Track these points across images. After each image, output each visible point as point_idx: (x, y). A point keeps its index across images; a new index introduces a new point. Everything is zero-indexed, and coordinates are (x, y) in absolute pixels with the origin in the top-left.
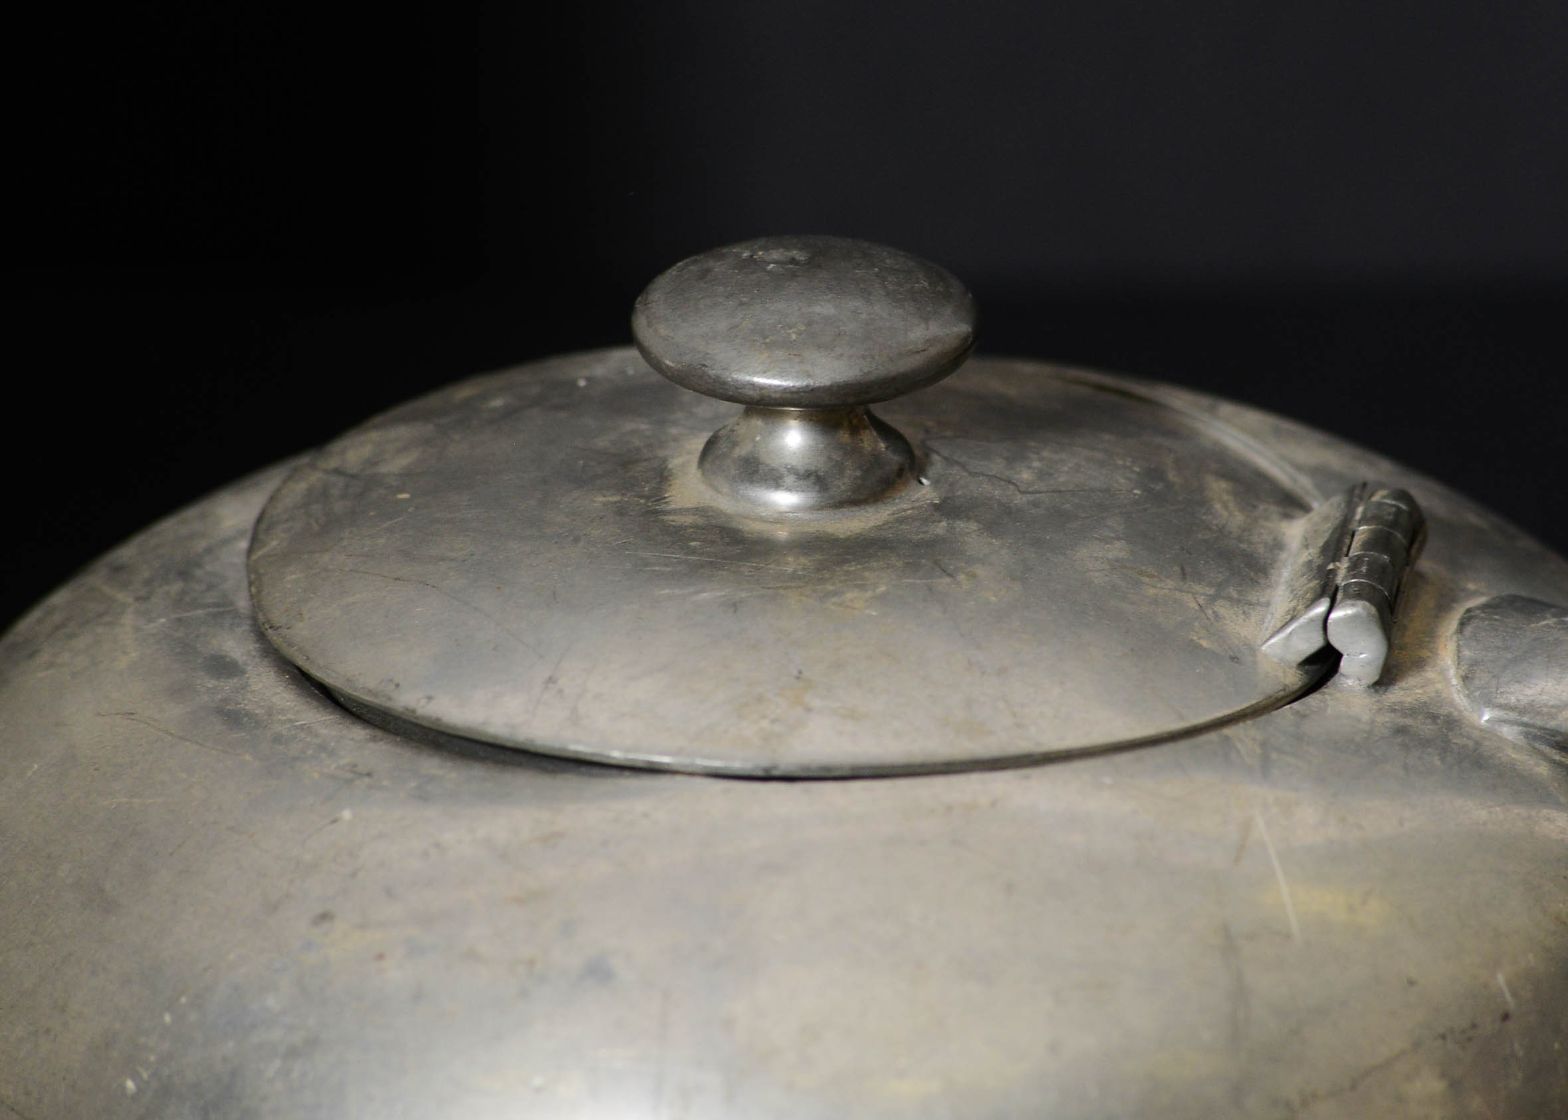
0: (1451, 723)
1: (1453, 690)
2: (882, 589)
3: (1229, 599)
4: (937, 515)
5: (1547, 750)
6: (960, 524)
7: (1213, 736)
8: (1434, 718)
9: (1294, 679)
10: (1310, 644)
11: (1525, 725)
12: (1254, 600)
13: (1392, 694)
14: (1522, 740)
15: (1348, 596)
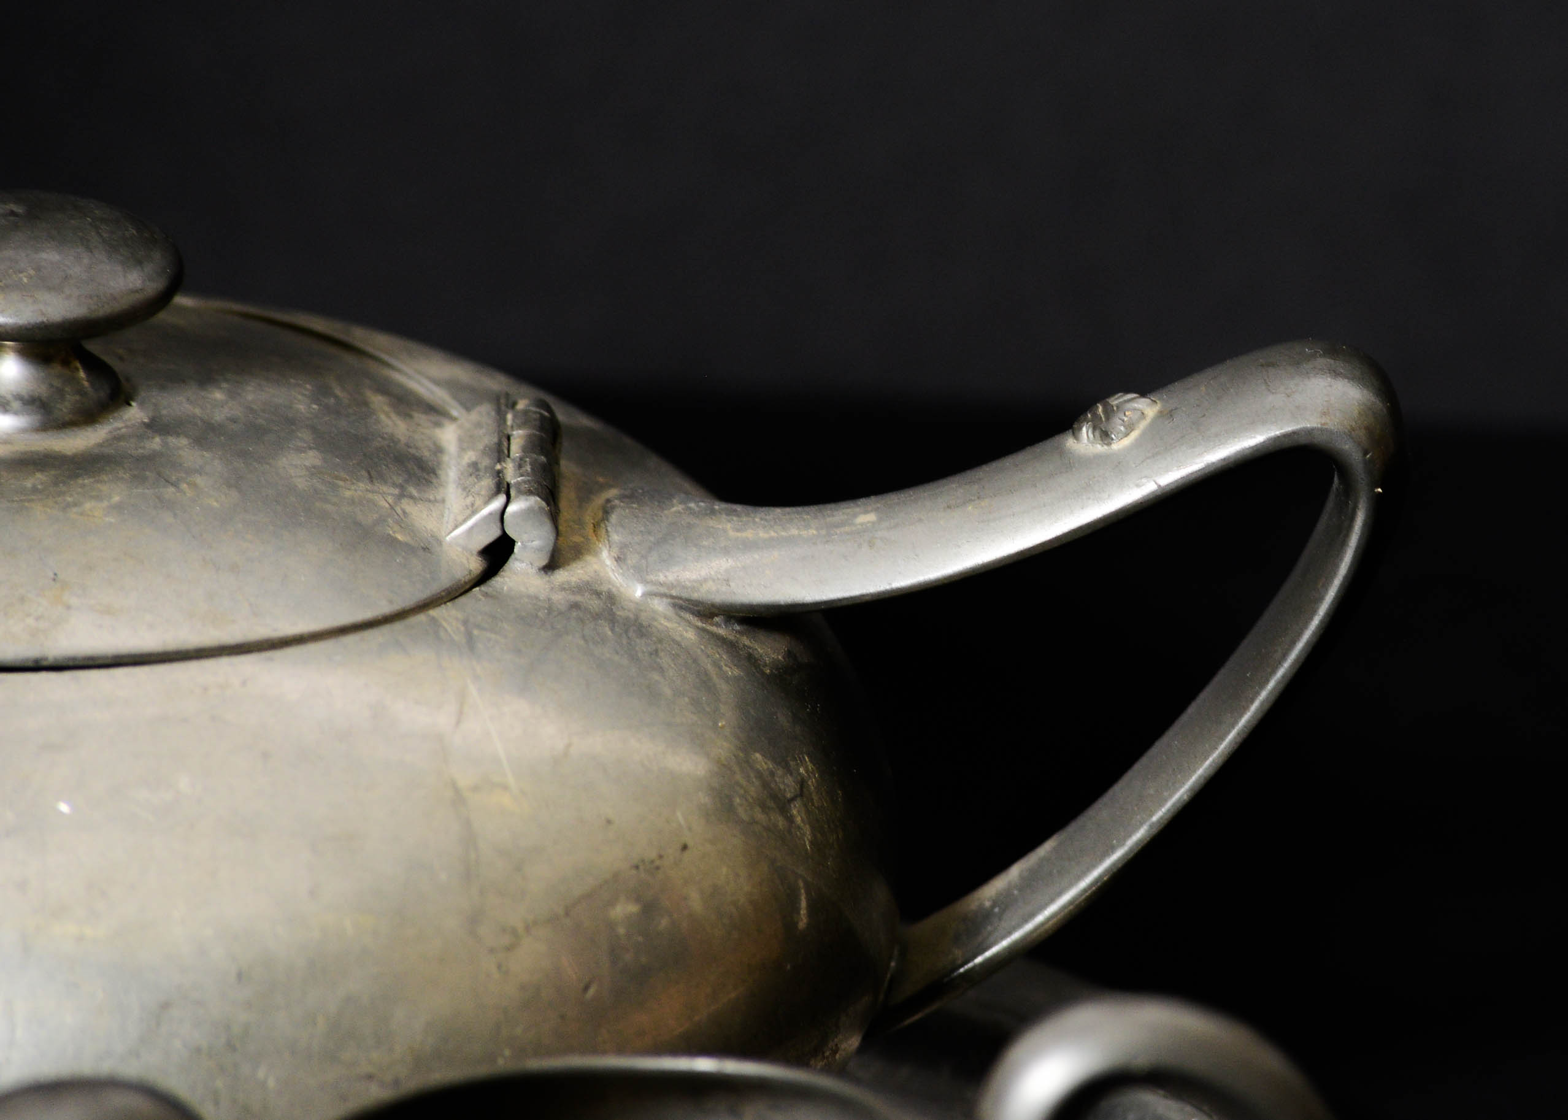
0: (611, 599)
1: (608, 570)
2: (116, 499)
3: (411, 497)
4: (149, 433)
5: (689, 616)
6: (172, 440)
7: (421, 618)
8: (598, 594)
9: (476, 565)
10: (491, 534)
11: (672, 597)
12: (431, 497)
13: (561, 576)
14: (670, 612)
15: (520, 492)
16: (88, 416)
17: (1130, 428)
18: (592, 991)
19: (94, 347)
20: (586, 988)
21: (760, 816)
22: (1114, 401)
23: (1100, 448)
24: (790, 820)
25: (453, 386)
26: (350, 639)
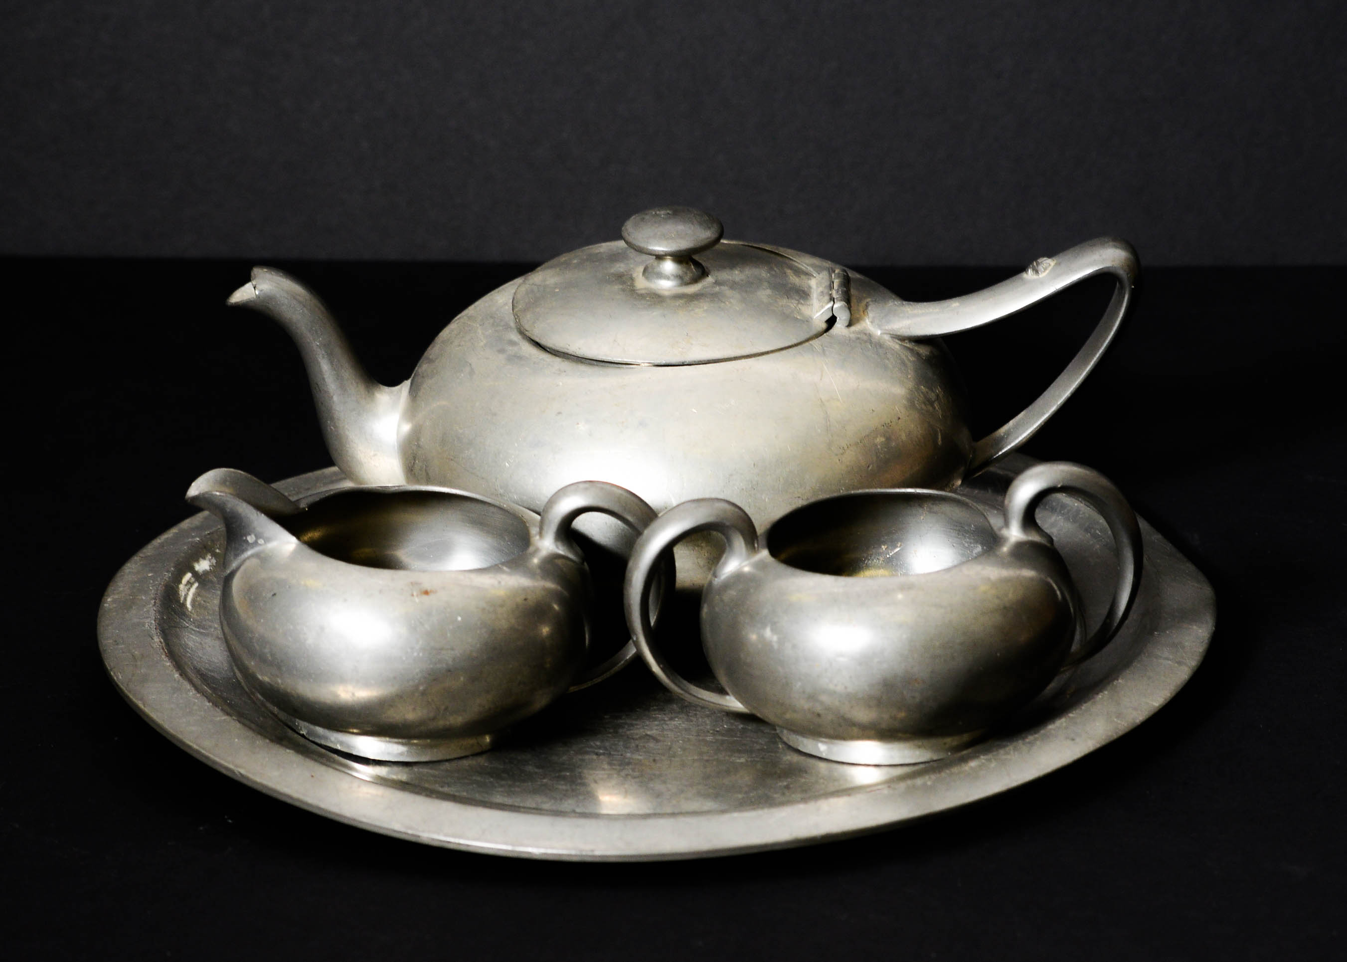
0: (870, 335)
1: (869, 326)
2: (705, 308)
3: (802, 304)
4: (715, 285)
5: (897, 341)
6: (722, 287)
7: (807, 344)
8: (865, 334)
9: (824, 326)
10: (829, 315)
11: (890, 334)
12: (808, 304)
13: (853, 328)
14: (890, 339)
15: (838, 300)
16: (695, 280)
17: (1045, 269)
18: (870, 468)
19: (696, 257)
20: (869, 466)
21: (923, 406)
22: (1040, 260)
23: (1035, 277)
24: (934, 408)
25: (812, 266)
26: (784, 352)
